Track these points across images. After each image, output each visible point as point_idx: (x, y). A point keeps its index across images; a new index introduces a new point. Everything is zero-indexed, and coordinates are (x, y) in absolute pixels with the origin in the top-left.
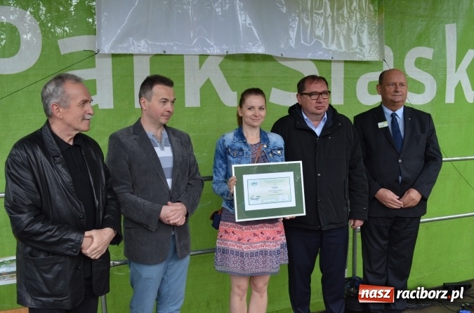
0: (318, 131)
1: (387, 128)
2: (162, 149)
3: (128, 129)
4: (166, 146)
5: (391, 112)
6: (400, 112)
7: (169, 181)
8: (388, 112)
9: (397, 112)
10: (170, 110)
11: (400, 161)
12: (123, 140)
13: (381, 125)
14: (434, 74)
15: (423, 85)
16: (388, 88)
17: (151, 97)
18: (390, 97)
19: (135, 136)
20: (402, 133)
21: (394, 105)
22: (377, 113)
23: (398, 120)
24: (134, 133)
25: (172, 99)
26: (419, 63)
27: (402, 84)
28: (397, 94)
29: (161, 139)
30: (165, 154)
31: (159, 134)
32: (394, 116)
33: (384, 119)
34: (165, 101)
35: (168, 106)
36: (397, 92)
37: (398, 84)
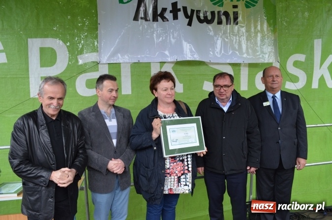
0: (225, 109)
1: (269, 106)
2: (110, 120)
3: (89, 109)
4: (113, 118)
5: (272, 95)
6: (278, 95)
7: (115, 141)
8: (270, 95)
9: (275, 95)
10: (115, 96)
11: (279, 128)
12: (85, 116)
13: (265, 104)
14: (305, 70)
15: (298, 78)
16: (268, 79)
17: (102, 88)
18: (270, 85)
19: (94, 113)
20: (280, 110)
21: (273, 91)
22: (262, 96)
23: (277, 100)
24: (93, 111)
25: (116, 88)
26: (296, 64)
27: (277, 76)
28: (274, 83)
29: (110, 114)
30: (112, 124)
31: (109, 111)
32: (274, 97)
33: (267, 100)
34: (111, 91)
35: (114, 94)
36: (274, 81)
37: (274, 76)
